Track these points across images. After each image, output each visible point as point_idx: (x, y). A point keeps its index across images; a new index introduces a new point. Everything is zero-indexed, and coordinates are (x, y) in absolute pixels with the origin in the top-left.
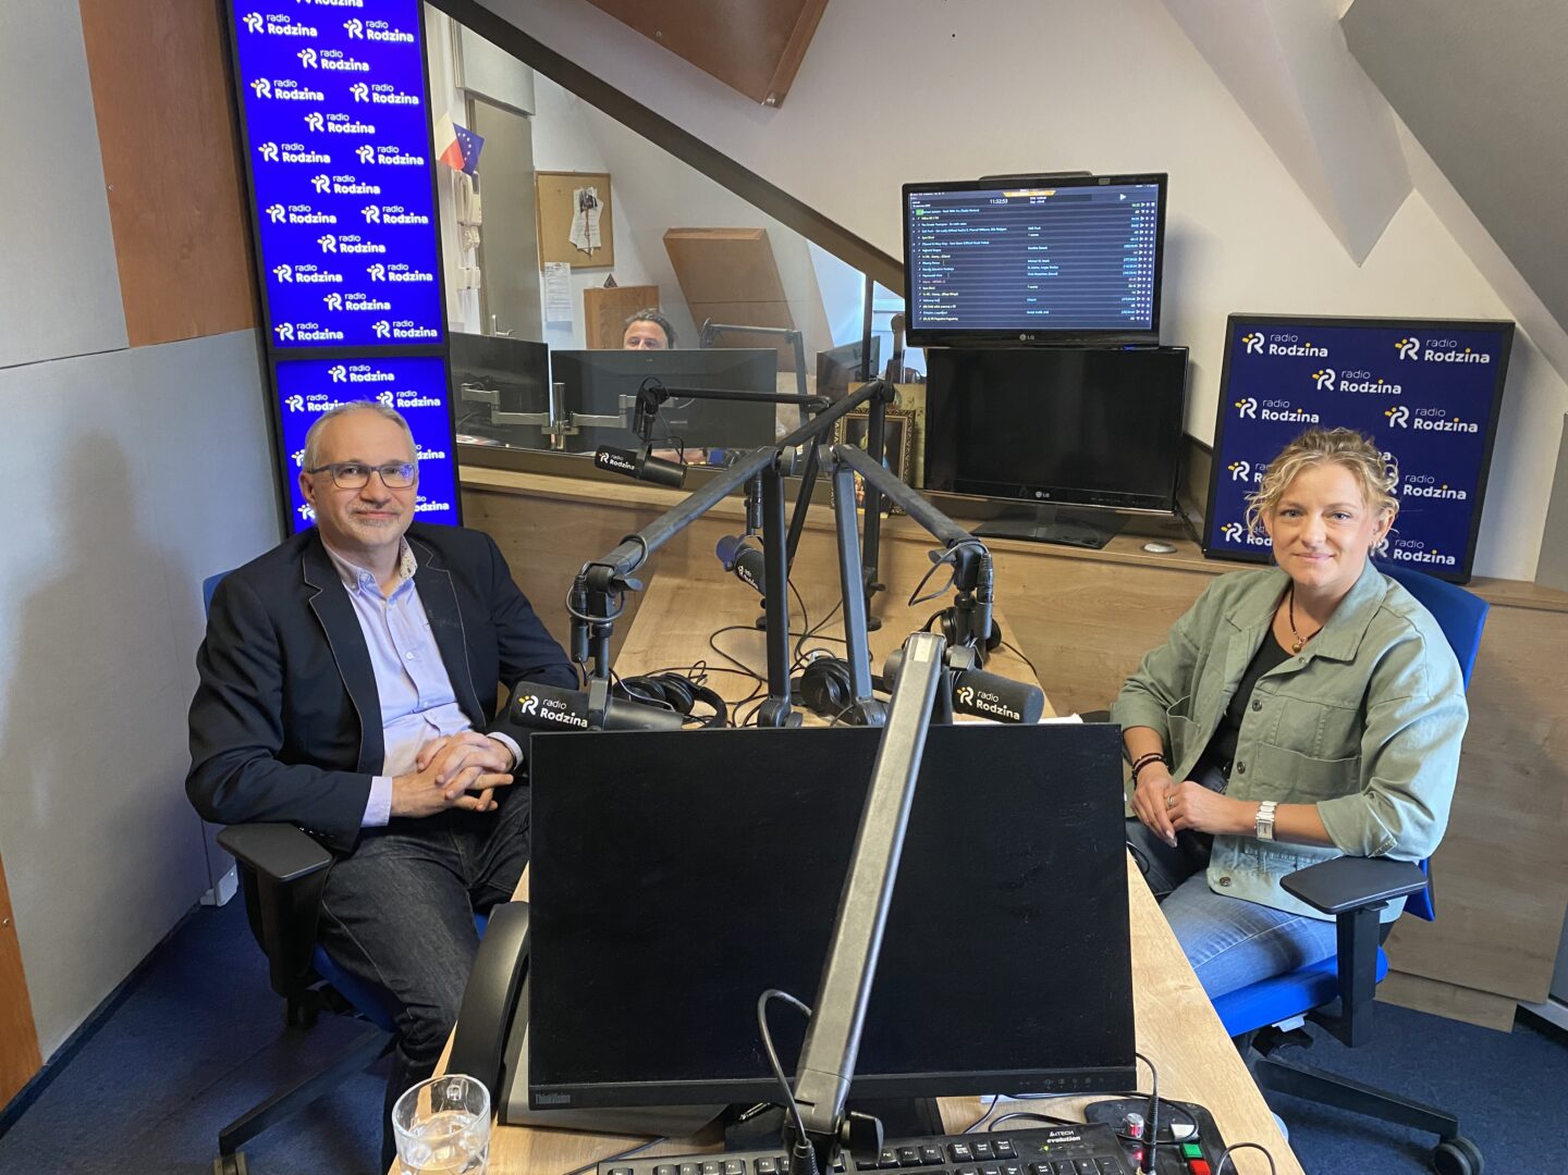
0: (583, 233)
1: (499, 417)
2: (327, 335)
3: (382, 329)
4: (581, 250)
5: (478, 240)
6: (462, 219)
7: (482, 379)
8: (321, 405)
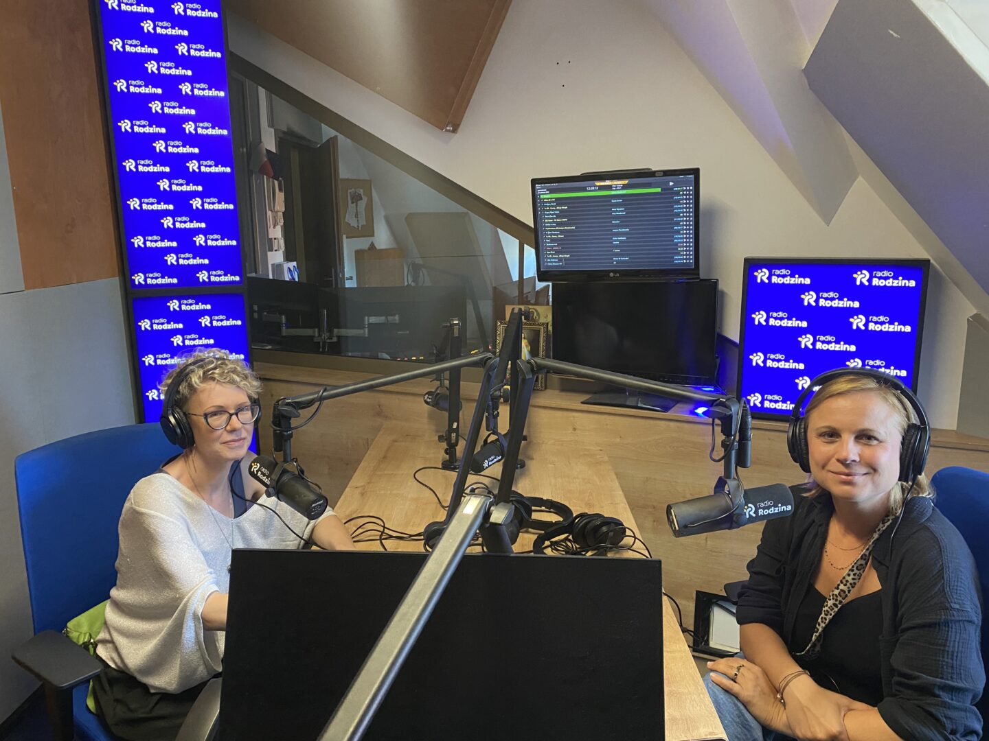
0: (354, 216)
1: (287, 331)
2: (167, 280)
3: (203, 276)
4: (353, 227)
5: (283, 221)
6: (272, 208)
8: (161, 325)
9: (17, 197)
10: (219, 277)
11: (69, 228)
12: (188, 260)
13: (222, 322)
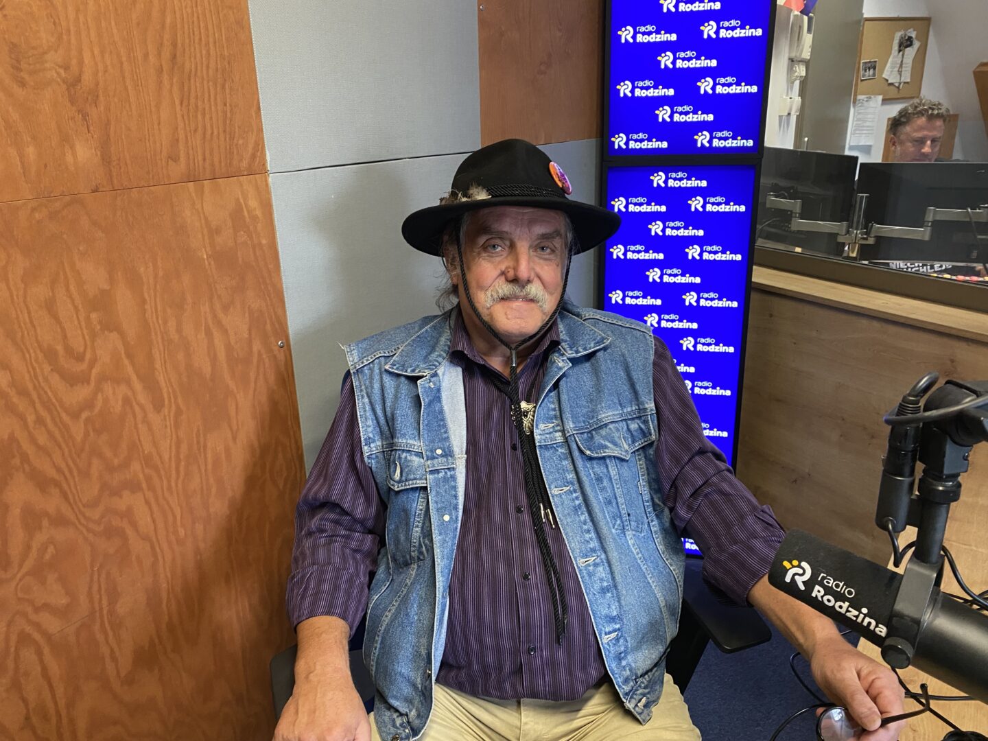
0: (897, 69)
1: (800, 224)
2: (655, 144)
3: (702, 139)
4: (892, 84)
5: (804, 74)
6: (793, 55)
7: (787, 189)
8: (640, 206)
9: (483, 23)
10: (726, 141)
11: (543, 68)
12: (687, 116)
13: (720, 206)
